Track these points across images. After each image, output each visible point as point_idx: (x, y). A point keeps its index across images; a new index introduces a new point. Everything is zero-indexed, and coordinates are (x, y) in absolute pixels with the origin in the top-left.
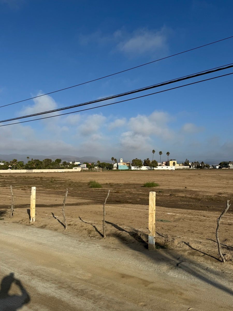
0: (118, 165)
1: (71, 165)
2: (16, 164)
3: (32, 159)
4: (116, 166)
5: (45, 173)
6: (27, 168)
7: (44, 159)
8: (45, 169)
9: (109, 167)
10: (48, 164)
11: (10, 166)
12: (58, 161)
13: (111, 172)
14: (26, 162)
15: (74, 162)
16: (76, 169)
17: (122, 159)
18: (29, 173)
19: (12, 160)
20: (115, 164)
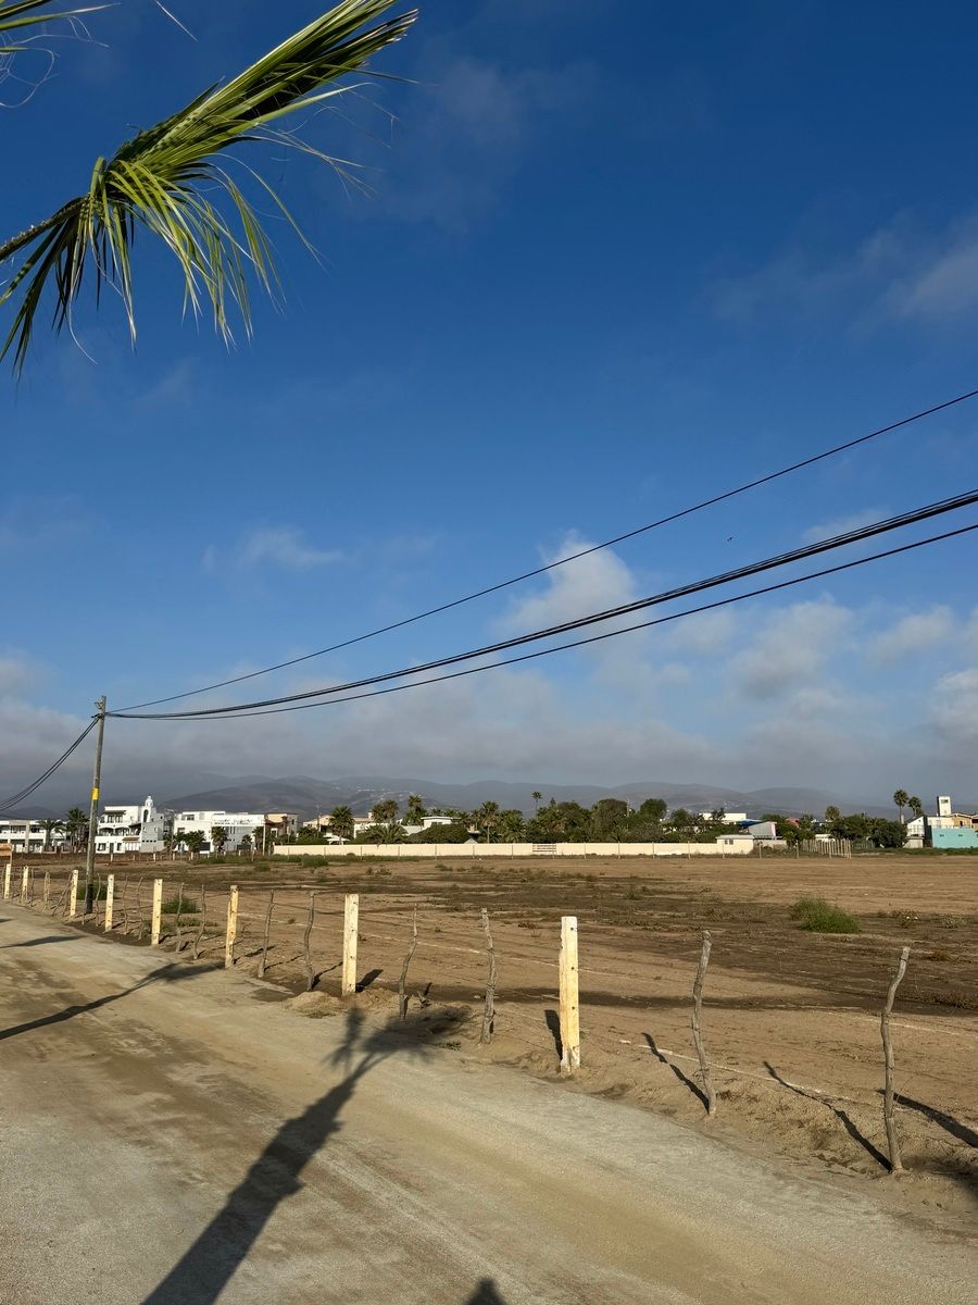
0: (928, 829)
1: (707, 824)
2: (494, 822)
3: (553, 802)
4: (922, 833)
5: (604, 857)
6: (533, 837)
7: (595, 802)
8: (601, 842)
9: (886, 838)
10: (613, 820)
11: (472, 830)
12: (654, 807)
13: (897, 859)
14: (529, 814)
15: (719, 814)
16: (731, 842)
17: (948, 798)
18: (542, 857)
19: (479, 807)
20: (912, 820)
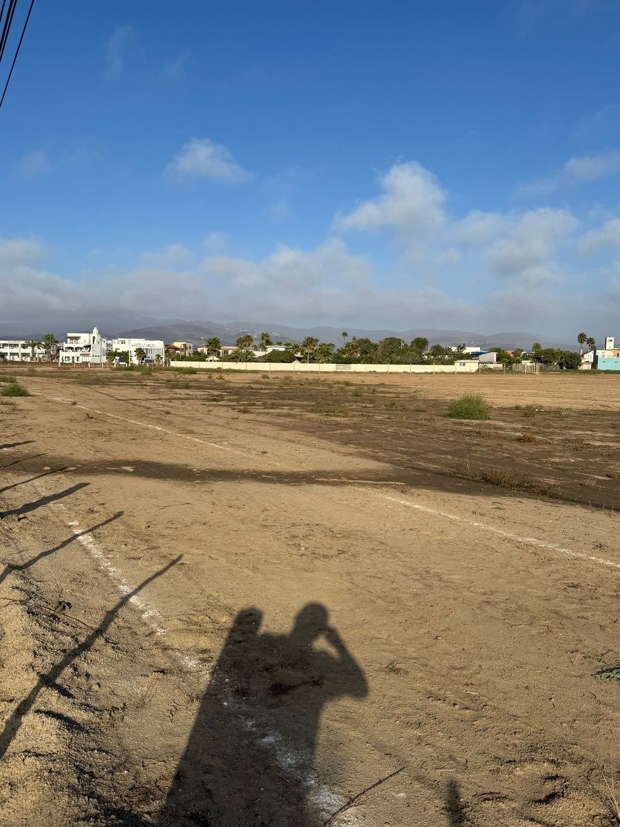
0: (596, 358)
1: (454, 354)
2: (313, 350)
3: (354, 338)
4: (592, 360)
5: (381, 373)
6: (338, 360)
7: (382, 339)
8: (381, 363)
9: (567, 363)
10: (392, 351)
11: (299, 355)
12: (420, 343)
14: (340, 344)
15: (462, 347)
16: (464, 364)
17: (613, 339)
18: (341, 372)
19: (303, 340)
20: (588, 352)
